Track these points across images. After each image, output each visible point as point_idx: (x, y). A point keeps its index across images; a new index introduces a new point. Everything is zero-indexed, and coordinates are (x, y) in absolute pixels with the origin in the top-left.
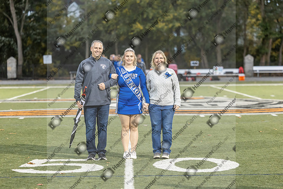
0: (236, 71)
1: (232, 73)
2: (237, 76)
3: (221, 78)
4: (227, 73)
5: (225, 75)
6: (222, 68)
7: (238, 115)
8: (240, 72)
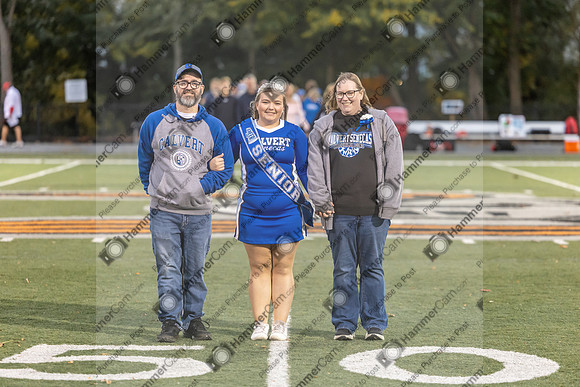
0: (557, 127)
1: (547, 132)
2: (562, 141)
3: (519, 146)
4: (534, 132)
5: (531, 137)
6: (521, 119)
7: (560, 241)
8: (569, 131)
